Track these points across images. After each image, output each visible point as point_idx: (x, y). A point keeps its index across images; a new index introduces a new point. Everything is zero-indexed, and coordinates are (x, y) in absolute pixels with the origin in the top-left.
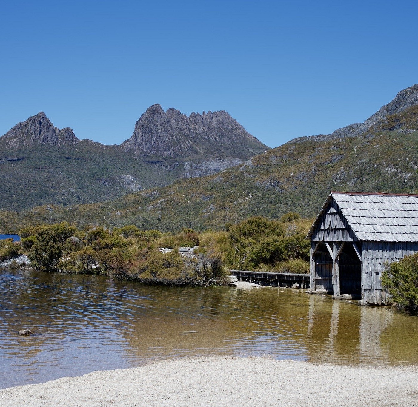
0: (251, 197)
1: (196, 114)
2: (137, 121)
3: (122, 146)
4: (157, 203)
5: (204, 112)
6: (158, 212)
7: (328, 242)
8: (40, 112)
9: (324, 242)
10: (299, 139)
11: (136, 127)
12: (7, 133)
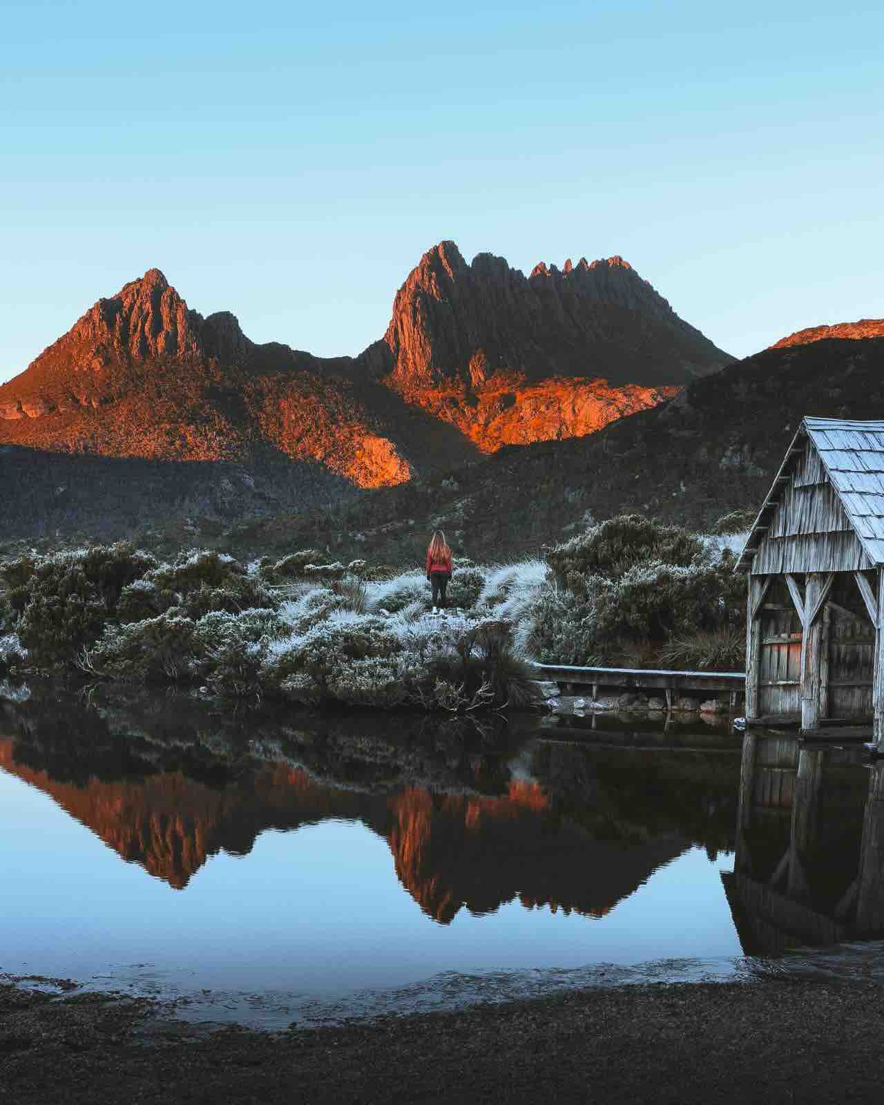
0: (683, 489)
1: (548, 268)
2: (399, 291)
3: (365, 360)
4: (455, 510)
5: (568, 263)
6: (457, 533)
7: (793, 575)
8: (152, 269)
9: (782, 575)
10: (809, 334)
11: (396, 306)
12: (73, 330)
